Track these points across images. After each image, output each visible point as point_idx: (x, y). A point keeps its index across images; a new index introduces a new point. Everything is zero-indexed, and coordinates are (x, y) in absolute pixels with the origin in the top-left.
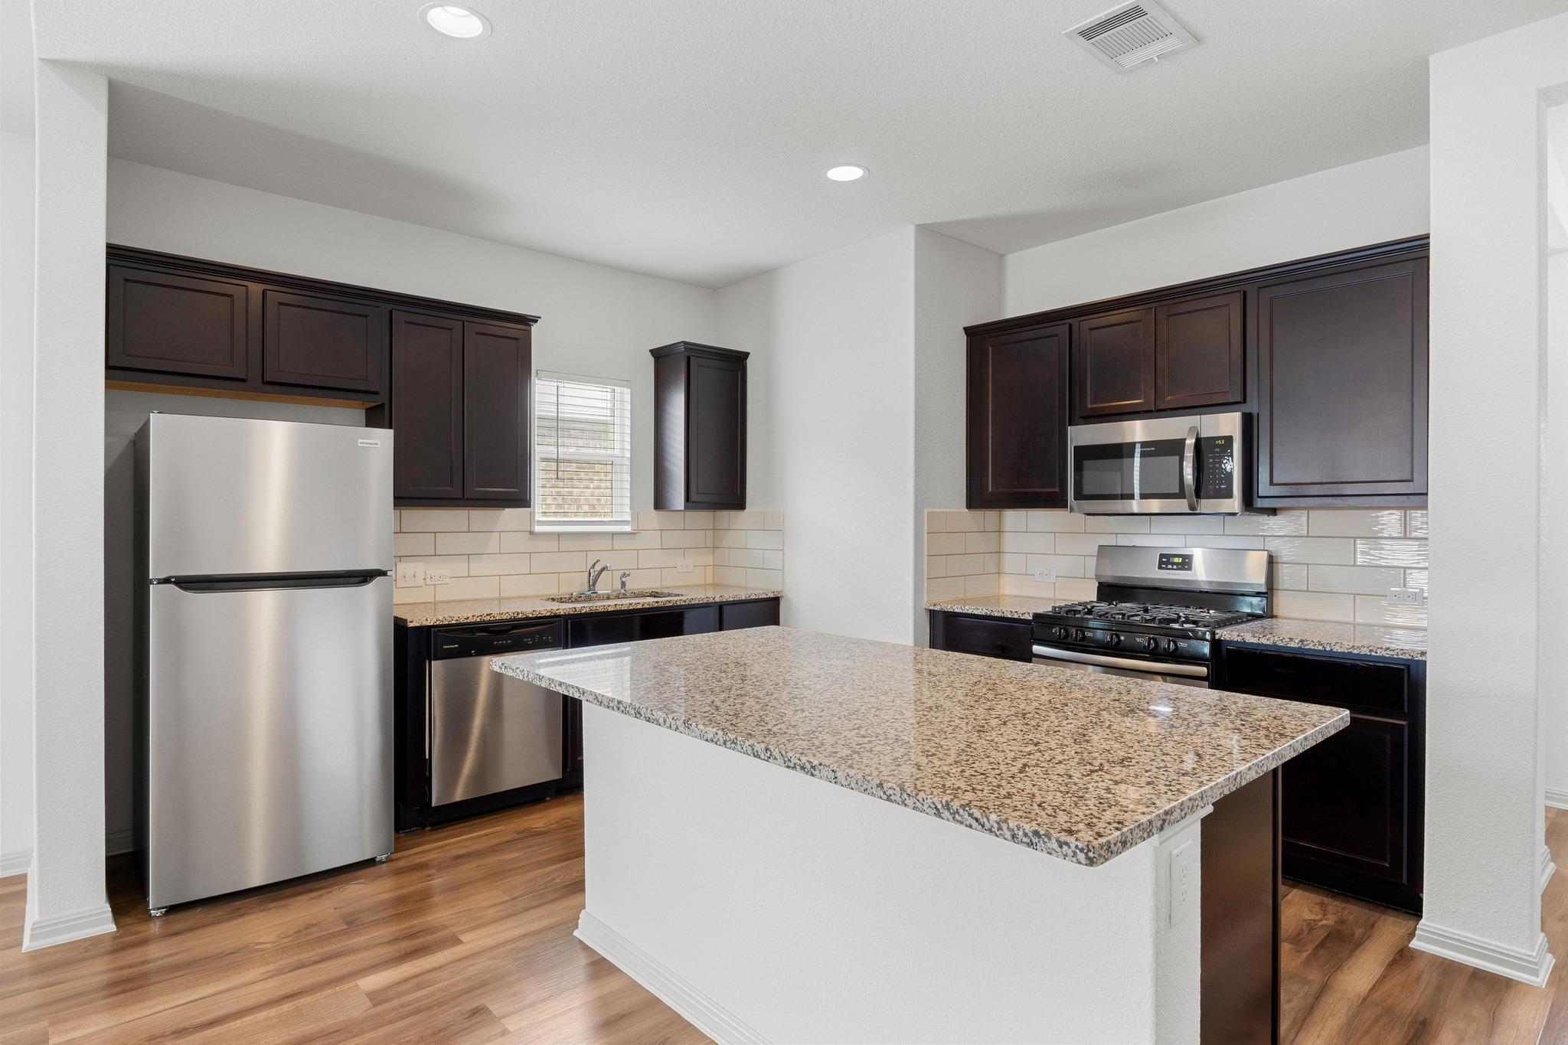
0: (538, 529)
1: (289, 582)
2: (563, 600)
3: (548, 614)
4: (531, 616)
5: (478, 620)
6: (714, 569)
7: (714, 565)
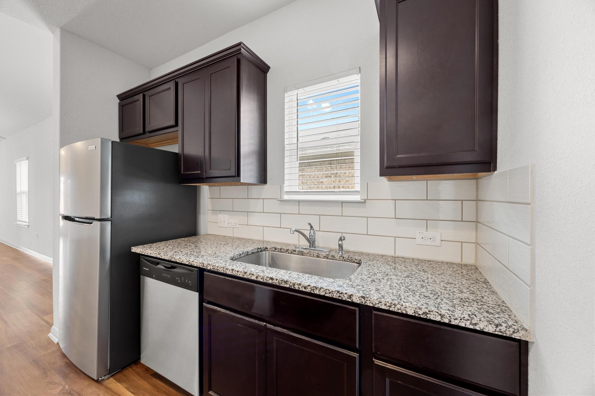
0: (286, 197)
2: (282, 250)
3: (187, 263)
4: (178, 261)
6: (476, 246)
7: (477, 243)
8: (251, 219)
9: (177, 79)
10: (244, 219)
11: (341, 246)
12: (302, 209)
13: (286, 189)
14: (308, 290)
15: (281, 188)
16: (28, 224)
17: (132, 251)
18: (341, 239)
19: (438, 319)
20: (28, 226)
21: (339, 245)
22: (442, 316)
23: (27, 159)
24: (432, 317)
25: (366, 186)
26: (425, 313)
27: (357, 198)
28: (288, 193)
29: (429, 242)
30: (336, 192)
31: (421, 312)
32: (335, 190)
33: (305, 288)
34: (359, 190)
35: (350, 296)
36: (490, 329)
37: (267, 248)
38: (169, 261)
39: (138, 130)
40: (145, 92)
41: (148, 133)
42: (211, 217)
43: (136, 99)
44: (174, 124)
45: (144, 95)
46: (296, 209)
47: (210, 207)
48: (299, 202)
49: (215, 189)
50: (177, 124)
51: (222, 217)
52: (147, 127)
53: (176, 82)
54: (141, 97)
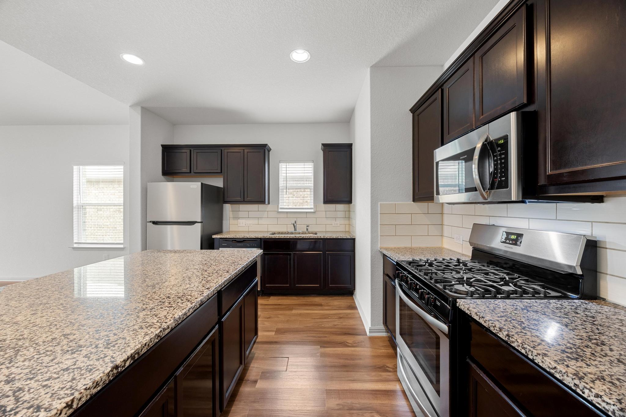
0: (280, 210)
1: (183, 224)
2: (283, 233)
3: (255, 237)
4: (249, 237)
5: (232, 237)
6: (349, 226)
7: (349, 224)
8: (261, 222)
9: (223, 149)
10: (256, 221)
11: (307, 229)
12: (289, 215)
13: (280, 207)
14: (308, 238)
15: (278, 206)
17: (213, 237)
18: (307, 226)
19: (340, 237)
22: (341, 237)
24: (339, 237)
25: (315, 206)
27: (313, 210)
28: (282, 208)
29: (336, 225)
33: (307, 237)
34: (312, 207)
35: (320, 237)
36: (349, 237)
37: (275, 233)
38: (242, 238)
39: (184, 170)
40: (192, 149)
41: (195, 173)
42: (232, 221)
43: (183, 151)
44: (219, 171)
45: (191, 150)
46: (285, 215)
47: (231, 216)
48: (287, 212)
49: (236, 206)
50: (221, 172)
51: (240, 221)
52: (194, 169)
53: (221, 150)
54: (188, 151)
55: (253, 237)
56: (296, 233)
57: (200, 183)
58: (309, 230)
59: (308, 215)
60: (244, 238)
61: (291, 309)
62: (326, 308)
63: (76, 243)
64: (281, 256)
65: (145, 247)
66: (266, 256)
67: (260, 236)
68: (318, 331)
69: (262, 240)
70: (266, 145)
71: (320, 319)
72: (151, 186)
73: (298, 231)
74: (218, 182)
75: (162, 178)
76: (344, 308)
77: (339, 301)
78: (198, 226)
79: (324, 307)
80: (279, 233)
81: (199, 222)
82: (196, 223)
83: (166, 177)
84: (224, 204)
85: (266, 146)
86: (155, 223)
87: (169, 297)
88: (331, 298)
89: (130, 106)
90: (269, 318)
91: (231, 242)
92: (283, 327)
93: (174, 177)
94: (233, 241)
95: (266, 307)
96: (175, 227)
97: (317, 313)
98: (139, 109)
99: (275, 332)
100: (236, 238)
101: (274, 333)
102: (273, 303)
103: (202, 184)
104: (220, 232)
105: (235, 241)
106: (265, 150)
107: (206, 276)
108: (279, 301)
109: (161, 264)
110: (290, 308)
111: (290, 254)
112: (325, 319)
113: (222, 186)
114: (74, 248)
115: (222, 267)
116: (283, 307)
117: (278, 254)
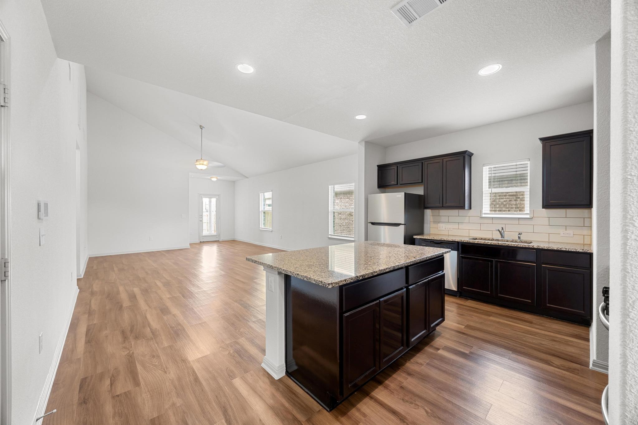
8: (461, 226)
9: (423, 161)
10: (456, 226)
11: (519, 238)
12: (495, 221)
13: (483, 212)
14: (515, 246)
15: (481, 211)
16: (271, 230)
17: (414, 237)
18: (520, 234)
19: (565, 250)
20: (272, 231)
21: (519, 237)
22: (566, 249)
23: (272, 191)
24: (563, 249)
25: (532, 211)
26: (561, 249)
27: (528, 216)
28: (485, 214)
29: (567, 235)
30: (515, 214)
31: (559, 248)
32: (515, 213)
34: (529, 213)
35: (533, 246)
36: (581, 251)
37: (477, 239)
38: (440, 240)
39: (393, 183)
40: (399, 165)
41: (401, 184)
42: (432, 225)
43: (392, 168)
44: (421, 181)
45: (397, 166)
46: (490, 221)
47: (432, 220)
48: (492, 218)
49: (436, 212)
50: (422, 182)
51: (441, 225)
52: (400, 182)
53: (422, 163)
54: (396, 168)
55: (450, 240)
56: (502, 241)
57: (403, 193)
58: (521, 238)
59: (521, 222)
60: (441, 240)
61: (490, 316)
62: (537, 326)
63: (330, 235)
64: (481, 261)
65: (366, 239)
66: (463, 259)
67: (457, 239)
68: (515, 341)
69: (459, 243)
70: (466, 151)
71: (523, 333)
72: (371, 196)
73: (506, 238)
74: (419, 191)
75: (377, 190)
76: (564, 334)
77: (561, 326)
78: (402, 228)
79: (535, 325)
80: (482, 239)
81: (402, 224)
82: (400, 225)
83: (379, 189)
84: (425, 210)
85: (466, 153)
86: (373, 224)
87: (378, 262)
88: (549, 320)
89: (358, 143)
90: (462, 315)
91: (429, 243)
92: (474, 325)
93: (385, 189)
94: (431, 242)
95: (462, 306)
96: (387, 227)
97: (521, 327)
98: (363, 143)
99: (466, 326)
100: (433, 240)
101: (463, 327)
102: (471, 306)
103: (405, 193)
104: (422, 233)
105: (433, 242)
106: (464, 157)
107: (400, 258)
108: (477, 306)
109: (375, 248)
110: (489, 314)
111: (492, 261)
112: (530, 335)
113: (422, 194)
114: (329, 238)
115: (412, 255)
116: (480, 311)
117: (477, 259)
